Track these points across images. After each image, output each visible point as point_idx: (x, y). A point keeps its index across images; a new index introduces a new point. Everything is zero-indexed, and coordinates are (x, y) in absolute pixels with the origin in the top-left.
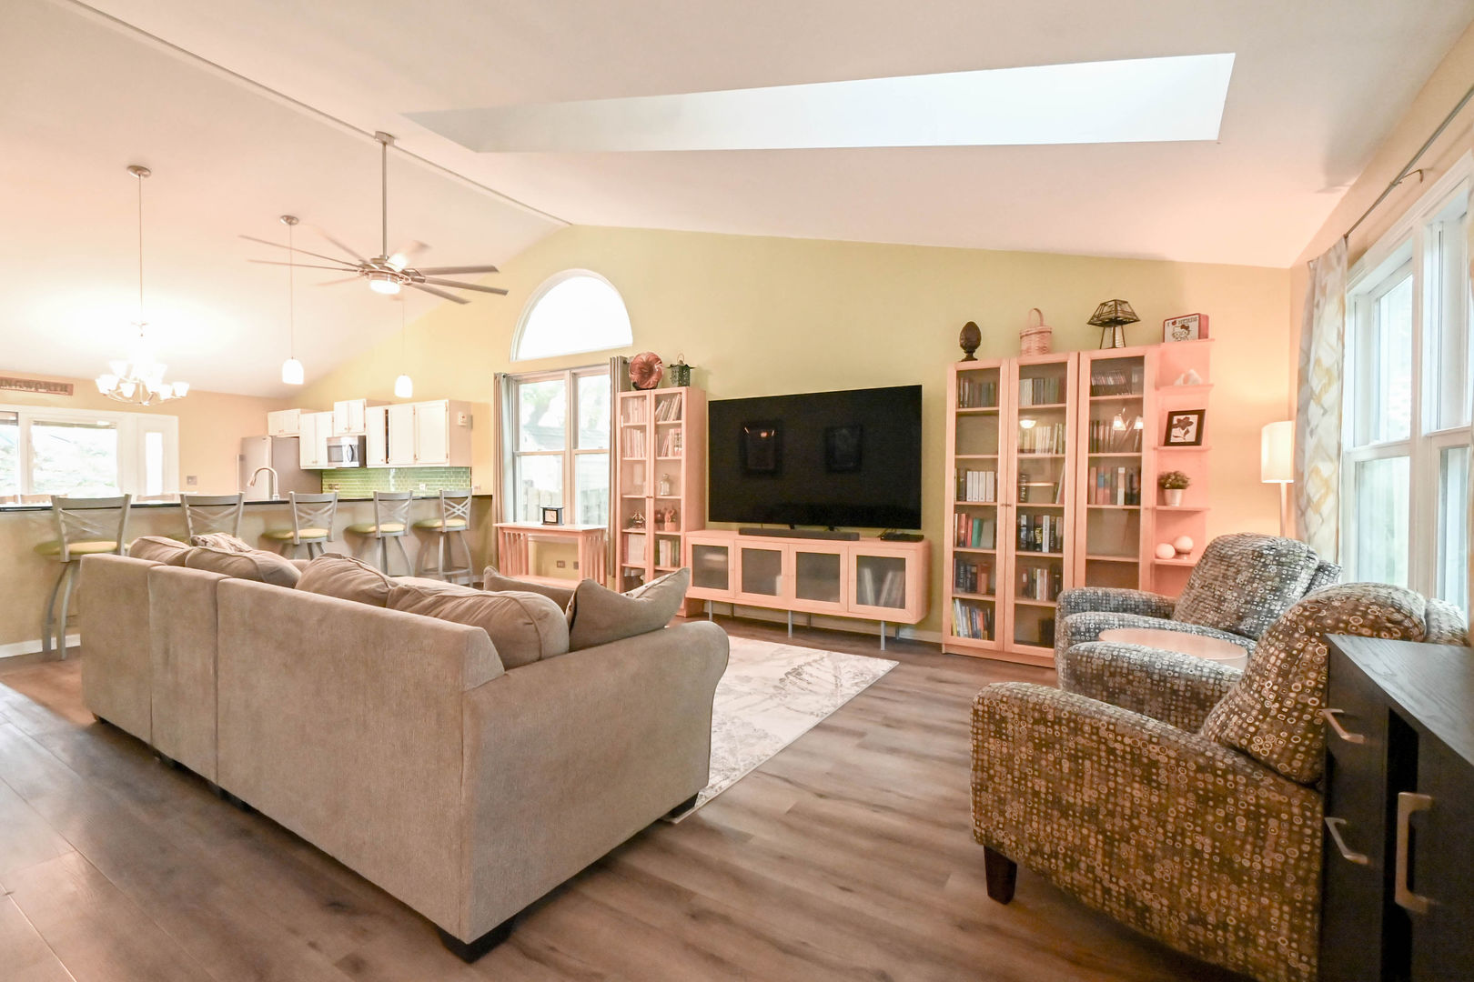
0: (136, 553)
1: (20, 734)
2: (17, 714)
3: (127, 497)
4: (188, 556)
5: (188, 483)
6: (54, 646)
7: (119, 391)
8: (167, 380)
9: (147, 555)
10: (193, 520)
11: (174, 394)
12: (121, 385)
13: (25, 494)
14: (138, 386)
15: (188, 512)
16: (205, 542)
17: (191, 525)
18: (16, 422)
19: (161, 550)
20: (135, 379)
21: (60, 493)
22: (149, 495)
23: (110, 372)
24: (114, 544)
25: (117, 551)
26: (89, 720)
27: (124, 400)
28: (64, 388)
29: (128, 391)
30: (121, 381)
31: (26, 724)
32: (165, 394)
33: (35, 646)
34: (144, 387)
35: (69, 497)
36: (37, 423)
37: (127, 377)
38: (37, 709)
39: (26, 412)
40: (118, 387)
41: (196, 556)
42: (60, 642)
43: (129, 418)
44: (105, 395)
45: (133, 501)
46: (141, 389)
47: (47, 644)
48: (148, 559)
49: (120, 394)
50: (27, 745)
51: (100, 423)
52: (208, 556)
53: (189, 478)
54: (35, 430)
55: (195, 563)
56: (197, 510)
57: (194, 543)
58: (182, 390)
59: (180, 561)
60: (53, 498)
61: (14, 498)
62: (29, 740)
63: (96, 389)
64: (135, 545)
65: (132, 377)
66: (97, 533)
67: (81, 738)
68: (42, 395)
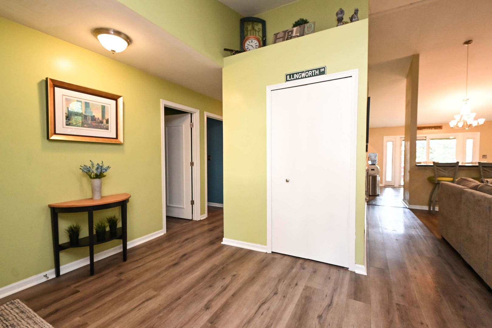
0: (458, 183)
1: (420, 234)
2: (419, 227)
3: (458, 163)
4: (480, 186)
5: (483, 158)
6: (432, 209)
7: (457, 125)
8: (476, 119)
9: (462, 184)
10: (483, 172)
11: (478, 124)
12: (458, 123)
13: (427, 161)
14: (464, 123)
15: (481, 169)
16: (487, 182)
17: (482, 174)
18: (425, 140)
19: (468, 183)
20: (463, 120)
21: (436, 161)
22: (467, 162)
23: (454, 119)
24: (451, 179)
25: (453, 182)
26: (439, 237)
27: (459, 129)
28: (439, 127)
29: (460, 125)
30: (458, 122)
31: (422, 231)
32: (475, 124)
33: (426, 208)
34: (467, 123)
35: (439, 162)
36: (431, 139)
37: (460, 120)
38: (425, 228)
39: (429, 136)
40: (457, 124)
41: (482, 187)
42: (434, 208)
43: (460, 135)
44: (452, 128)
45: (460, 164)
46: (465, 124)
47: (430, 208)
48: (463, 186)
49: (458, 127)
50: (421, 237)
51: (451, 138)
52: (487, 188)
53: (483, 156)
54: (431, 141)
55: (481, 190)
56: (485, 169)
57: (482, 182)
58: (482, 121)
59: (475, 188)
60: (434, 163)
61: (424, 163)
62: (422, 236)
63: (449, 126)
64: (459, 180)
65: (462, 120)
66: (447, 175)
67: (437, 242)
68: (433, 130)
